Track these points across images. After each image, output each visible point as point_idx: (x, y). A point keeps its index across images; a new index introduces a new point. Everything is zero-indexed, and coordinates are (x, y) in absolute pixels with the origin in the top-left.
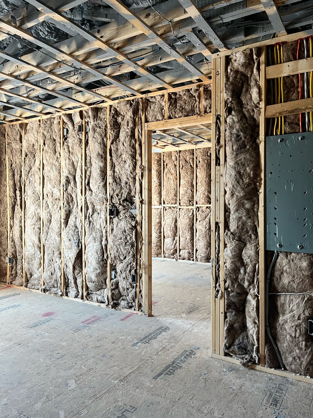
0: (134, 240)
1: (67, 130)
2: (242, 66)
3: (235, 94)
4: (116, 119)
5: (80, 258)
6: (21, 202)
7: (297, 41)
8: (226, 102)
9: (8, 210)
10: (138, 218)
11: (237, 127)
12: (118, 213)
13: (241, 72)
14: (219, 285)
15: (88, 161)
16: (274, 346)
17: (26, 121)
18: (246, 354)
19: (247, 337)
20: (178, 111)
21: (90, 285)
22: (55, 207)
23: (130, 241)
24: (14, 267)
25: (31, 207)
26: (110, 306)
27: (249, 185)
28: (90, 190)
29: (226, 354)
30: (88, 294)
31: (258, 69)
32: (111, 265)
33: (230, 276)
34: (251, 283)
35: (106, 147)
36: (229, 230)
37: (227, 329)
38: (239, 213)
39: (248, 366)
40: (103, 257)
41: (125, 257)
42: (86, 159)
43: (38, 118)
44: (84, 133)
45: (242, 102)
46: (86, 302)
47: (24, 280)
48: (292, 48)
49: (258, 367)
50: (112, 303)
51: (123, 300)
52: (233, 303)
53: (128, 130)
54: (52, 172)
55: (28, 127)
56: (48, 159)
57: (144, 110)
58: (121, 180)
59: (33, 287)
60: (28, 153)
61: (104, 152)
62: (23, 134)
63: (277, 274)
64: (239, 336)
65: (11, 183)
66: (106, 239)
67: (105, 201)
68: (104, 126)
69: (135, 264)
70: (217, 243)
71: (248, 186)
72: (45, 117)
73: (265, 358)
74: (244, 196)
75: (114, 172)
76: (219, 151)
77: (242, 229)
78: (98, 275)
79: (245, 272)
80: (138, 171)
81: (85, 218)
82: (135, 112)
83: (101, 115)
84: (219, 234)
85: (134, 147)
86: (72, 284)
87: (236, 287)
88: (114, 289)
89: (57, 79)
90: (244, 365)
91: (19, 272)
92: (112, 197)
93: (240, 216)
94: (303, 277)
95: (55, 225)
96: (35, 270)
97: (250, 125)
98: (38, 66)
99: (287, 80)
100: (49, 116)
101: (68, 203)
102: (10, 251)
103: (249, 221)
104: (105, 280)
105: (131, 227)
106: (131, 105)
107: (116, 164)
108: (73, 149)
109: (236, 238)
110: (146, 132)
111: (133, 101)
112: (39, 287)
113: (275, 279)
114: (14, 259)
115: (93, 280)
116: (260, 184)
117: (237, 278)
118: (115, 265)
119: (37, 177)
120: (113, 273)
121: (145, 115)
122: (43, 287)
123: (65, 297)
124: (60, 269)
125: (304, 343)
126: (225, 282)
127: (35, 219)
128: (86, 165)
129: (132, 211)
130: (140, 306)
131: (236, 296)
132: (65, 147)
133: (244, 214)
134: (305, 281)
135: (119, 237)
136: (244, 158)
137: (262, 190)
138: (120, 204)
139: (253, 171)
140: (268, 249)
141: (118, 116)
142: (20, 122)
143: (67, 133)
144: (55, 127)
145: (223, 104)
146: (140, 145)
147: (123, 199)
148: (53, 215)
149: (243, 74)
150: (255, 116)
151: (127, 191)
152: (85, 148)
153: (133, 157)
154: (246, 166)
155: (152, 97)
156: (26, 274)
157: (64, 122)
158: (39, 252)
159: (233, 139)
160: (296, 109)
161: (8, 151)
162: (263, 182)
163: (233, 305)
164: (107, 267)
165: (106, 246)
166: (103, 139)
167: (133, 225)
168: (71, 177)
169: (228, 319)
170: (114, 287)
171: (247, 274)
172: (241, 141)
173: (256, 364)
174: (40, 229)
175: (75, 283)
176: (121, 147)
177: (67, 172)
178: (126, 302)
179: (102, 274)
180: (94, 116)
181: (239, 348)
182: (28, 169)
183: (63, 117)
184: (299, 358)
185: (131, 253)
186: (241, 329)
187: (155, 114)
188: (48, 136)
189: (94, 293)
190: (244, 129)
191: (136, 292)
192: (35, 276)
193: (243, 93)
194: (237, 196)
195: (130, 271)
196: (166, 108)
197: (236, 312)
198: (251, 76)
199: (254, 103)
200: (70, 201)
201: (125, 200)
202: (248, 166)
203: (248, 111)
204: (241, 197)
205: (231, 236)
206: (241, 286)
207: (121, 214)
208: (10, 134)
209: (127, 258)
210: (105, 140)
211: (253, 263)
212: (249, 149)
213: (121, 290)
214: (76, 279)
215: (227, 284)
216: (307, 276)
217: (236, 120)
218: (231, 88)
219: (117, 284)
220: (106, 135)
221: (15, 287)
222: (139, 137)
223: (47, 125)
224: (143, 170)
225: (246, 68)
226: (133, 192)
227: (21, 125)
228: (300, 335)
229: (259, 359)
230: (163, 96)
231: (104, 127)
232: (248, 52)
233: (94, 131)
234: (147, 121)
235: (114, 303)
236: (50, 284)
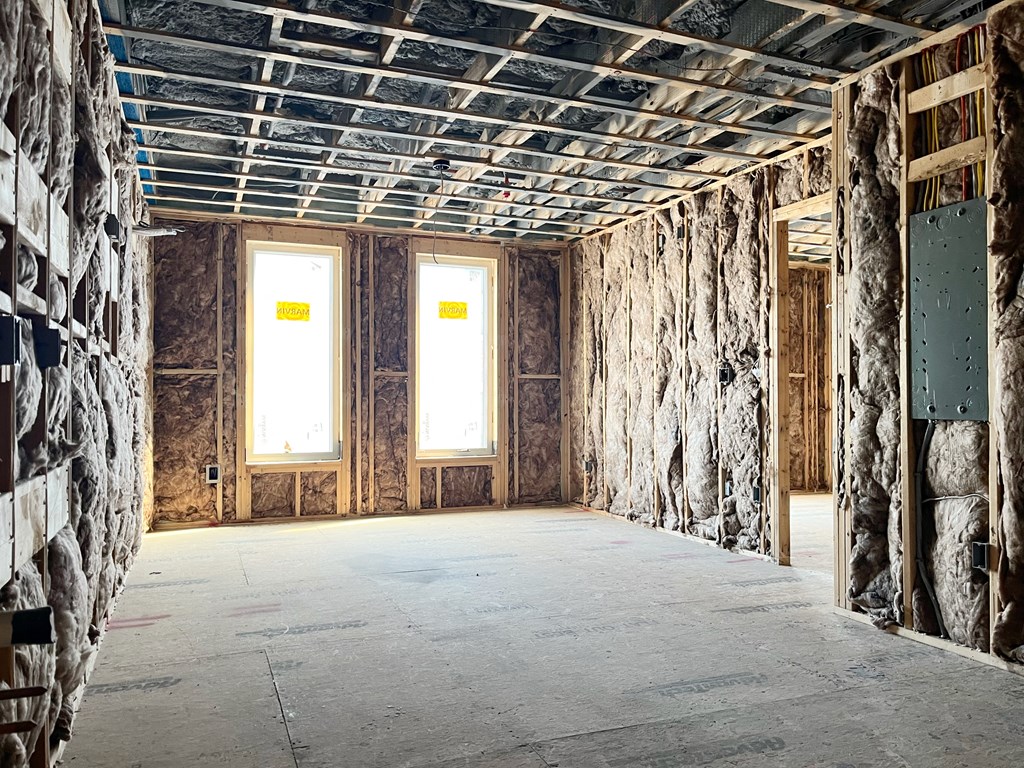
0: (756, 423)
1: (664, 238)
2: (873, 97)
3: (864, 148)
4: (731, 208)
5: (678, 460)
6: (601, 367)
7: (956, 39)
8: (851, 164)
9: (585, 382)
10: (763, 385)
11: (865, 205)
12: (733, 375)
13: (874, 108)
14: (844, 485)
15: (691, 287)
16: (931, 594)
17: (608, 230)
18: (884, 607)
19: (889, 578)
20: (824, 181)
21: (694, 507)
22: (646, 372)
23: (749, 427)
24: (594, 479)
25: (614, 374)
26: (722, 545)
27: (881, 304)
28: (694, 338)
29: (856, 609)
30: (691, 523)
31: (897, 101)
32: (725, 471)
33: (859, 469)
34: (892, 480)
35: (716, 260)
36: (858, 387)
37: (854, 562)
38: (871, 356)
39: (885, 628)
40: (712, 455)
41: (744, 455)
42: (688, 285)
43: (623, 224)
44: (685, 239)
45: (876, 158)
46: (689, 537)
47: (605, 498)
48: (947, 54)
49: (902, 631)
50: (724, 540)
51: (743, 534)
52: (865, 516)
53: (746, 226)
54: (642, 312)
55: (612, 240)
56: (636, 290)
57: (772, 187)
58: (737, 317)
59: (617, 511)
60: (611, 284)
61: (712, 270)
62: (604, 253)
63: (931, 461)
64: (875, 576)
65: (590, 336)
66: (716, 425)
67: (713, 356)
68: (713, 223)
69: (757, 467)
70: (840, 410)
71: (880, 306)
72: (633, 220)
73: (912, 614)
74: (874, 324)
75: (727, 303)
76: (842, 250)
77: (876, 383)
78: (704, 489)
79: (882, 461)
80: (763, 297)
81: (687, 389)
82: (758, 193)
83: (710, 205)
84: (843, 394)
85: (756, 256)
86: (670, 507)
87: (868, 487)
88: (728, 515)
89: (620, 166)
90: (877, 624)
91: (599, 485)
92: (724, 348)
93: (871, 360)
94: (966, 465)
95: (646, 403)
96: (620, 481)
97: (884, 198)
98: (586, 156)
99: (946, 111)
100: (638, 217)
101: (664, 365)
102: (587, 450)
103: (885, 368)
104: (716, 497)
105: (750, 400)
106: (752, 179)
107: (731, 288)
108: (670, 270)
109: (867, 400)
110: (776, 224)
111: (754, 173)
112: (625, 511)
113: (929, 472)
114: (593, 464)
115: (698, 498)
116: (901, 301)
117: (870, 470)
118: (731, 471)
119: (622, 322)
120: (728, 484)
121: (774, 196)
122: (630, 511)
123: (659, 529)
124: (652, 479)
125: (969, 584)
126: (853, 479)
127: (619, 394)
128: (688, 296)
129: (754, 371)
130: (768, 545)
131: (869, 504)
132: (660, 267)
133: (879, 356)
134: (970, 471)
135: (732, 420)
136: (873, 258)
137: (903, 312)
138: (737, 360)
139: (888, 278)
140: (914, 417)
141: (735, 203)
142: (601, 233)
143: (664, 243)
144: (648, 234)
145: (847, 167)
146: (766, 251)
147: (741, 350)
148: (643, 386)
149: (876, 112)
150: (893, 182)
151: (748, 335)
152: (688, 265)
153: (756, 273)
154: (876, 270)
155: (784, 161)
156: (608, 489)
157: (658, 224)
158: (624, 450)
159: (858, 227)
160: (952, 162)
161: (586, 283)
162: (904, 297)
163: (864, 520)
164: (717, 474)
165: (716, 436)
166: (711, 247)
167: (754, 396)
168: (668, 319)
169: (856, 546)
170: (728, 510)
171: (884, 464)
172: (870, 229)
173: (897, 624)
174: (625, 411)
175: (674, 504)
176: (738, 257)
177: (662, 311)
178: (747, 538)
179: (711, 487)
180: (699, 209)
181: (872, 597)
182: (611, 311)
183: (657, 217)
184: (963, 613)
185: (752, 447)
186: (880, 564)
187: (789, 191)
188: (637, 252)
189: (701, 521)
190: (875, 208)
191: (760, 518)
192: (620, 493)
193: (878, 143)
194: (864, 325)
195: (752, 480)
196: (805, 179)
197: (871, 532)
198: (889, 113)
199: (891, 159)
200: (667, 360)
201: (745, 352)
202: (879, 271)
203: (883, 175)
204: (869, 327)
205: (859, 396)
206: (877, 486)
207: (737, 378)
208: (588, 255)
209: (746, 458)
210: (715, 247)
211: (893, 442)
212: (881, 242)
213: (740, 516)
214: (675, 497)
215: (854, 483)
216: (974, 461)
217: (863, 193)
218: (856, 138)
219: (733, 505)
220: (715, 240)
221: (594, 511)
222: (764, 236)
223: (636, 232)
224: (769, 294)
225: (879, 101)
226: (756, 336)
227: (602, 239)
228: (963, 570)
229: (902, 614)
230: (802, 156)
231: (713, 226)
232: (880, 72)
233: (699, 233)
234: (776, 205)
235: (728, 540)
236: (639, 506)
